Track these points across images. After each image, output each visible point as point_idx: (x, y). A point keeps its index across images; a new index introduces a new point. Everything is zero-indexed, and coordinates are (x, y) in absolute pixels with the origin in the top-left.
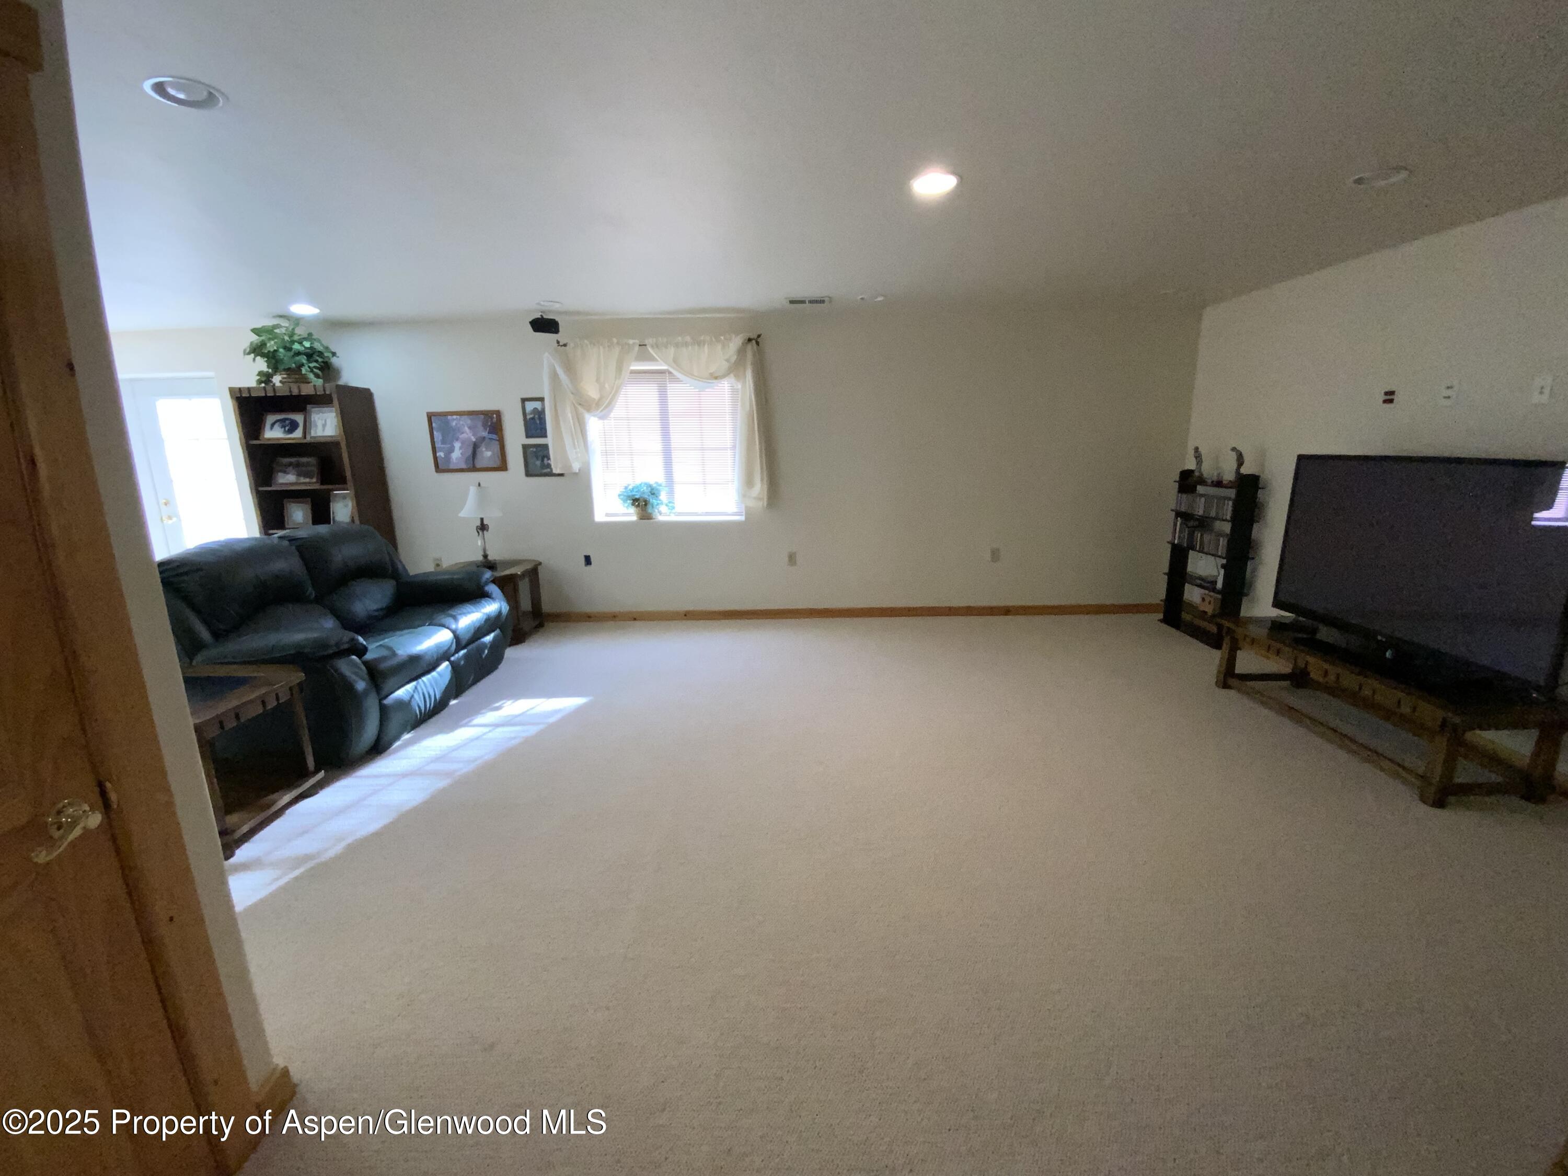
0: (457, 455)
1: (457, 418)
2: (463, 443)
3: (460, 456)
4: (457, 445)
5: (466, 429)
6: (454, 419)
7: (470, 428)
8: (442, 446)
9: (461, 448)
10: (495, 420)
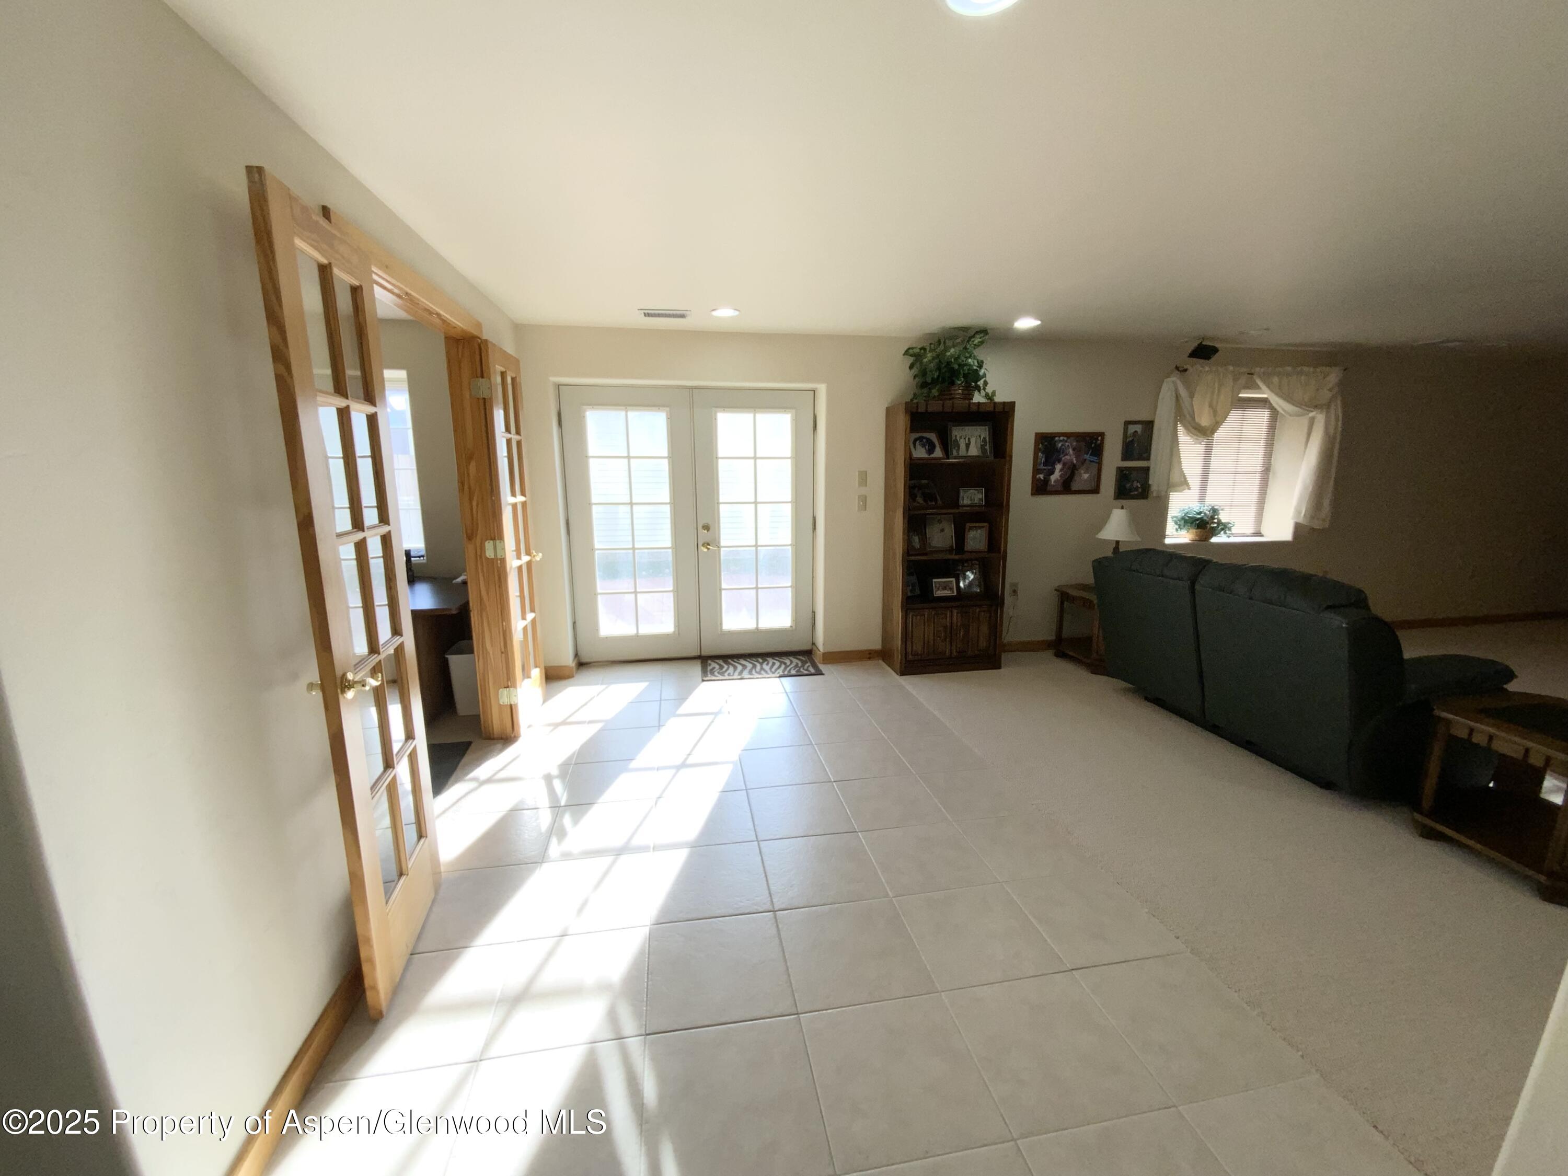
0: (1056, 476)
1: (1064, 440)
2: (1064, 464)
3: (1059, 478)
4: (1058, 467)
5: (1071, 451)
6: (1060, 441)
7: (1074, 450)
8: (1044, 468)
9: (1061, 470)
10: (1099, 442)
